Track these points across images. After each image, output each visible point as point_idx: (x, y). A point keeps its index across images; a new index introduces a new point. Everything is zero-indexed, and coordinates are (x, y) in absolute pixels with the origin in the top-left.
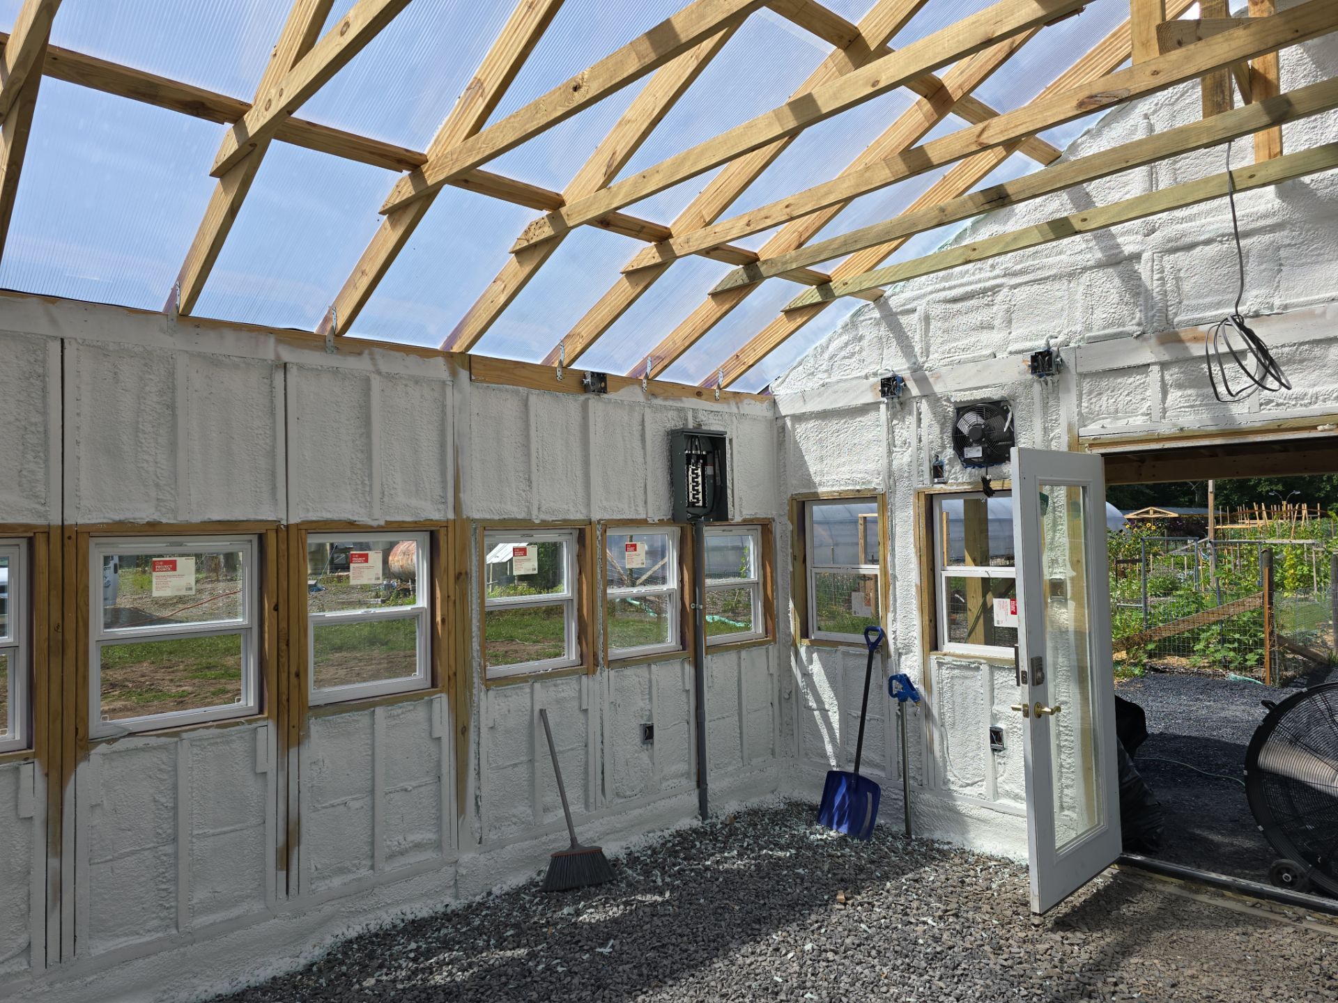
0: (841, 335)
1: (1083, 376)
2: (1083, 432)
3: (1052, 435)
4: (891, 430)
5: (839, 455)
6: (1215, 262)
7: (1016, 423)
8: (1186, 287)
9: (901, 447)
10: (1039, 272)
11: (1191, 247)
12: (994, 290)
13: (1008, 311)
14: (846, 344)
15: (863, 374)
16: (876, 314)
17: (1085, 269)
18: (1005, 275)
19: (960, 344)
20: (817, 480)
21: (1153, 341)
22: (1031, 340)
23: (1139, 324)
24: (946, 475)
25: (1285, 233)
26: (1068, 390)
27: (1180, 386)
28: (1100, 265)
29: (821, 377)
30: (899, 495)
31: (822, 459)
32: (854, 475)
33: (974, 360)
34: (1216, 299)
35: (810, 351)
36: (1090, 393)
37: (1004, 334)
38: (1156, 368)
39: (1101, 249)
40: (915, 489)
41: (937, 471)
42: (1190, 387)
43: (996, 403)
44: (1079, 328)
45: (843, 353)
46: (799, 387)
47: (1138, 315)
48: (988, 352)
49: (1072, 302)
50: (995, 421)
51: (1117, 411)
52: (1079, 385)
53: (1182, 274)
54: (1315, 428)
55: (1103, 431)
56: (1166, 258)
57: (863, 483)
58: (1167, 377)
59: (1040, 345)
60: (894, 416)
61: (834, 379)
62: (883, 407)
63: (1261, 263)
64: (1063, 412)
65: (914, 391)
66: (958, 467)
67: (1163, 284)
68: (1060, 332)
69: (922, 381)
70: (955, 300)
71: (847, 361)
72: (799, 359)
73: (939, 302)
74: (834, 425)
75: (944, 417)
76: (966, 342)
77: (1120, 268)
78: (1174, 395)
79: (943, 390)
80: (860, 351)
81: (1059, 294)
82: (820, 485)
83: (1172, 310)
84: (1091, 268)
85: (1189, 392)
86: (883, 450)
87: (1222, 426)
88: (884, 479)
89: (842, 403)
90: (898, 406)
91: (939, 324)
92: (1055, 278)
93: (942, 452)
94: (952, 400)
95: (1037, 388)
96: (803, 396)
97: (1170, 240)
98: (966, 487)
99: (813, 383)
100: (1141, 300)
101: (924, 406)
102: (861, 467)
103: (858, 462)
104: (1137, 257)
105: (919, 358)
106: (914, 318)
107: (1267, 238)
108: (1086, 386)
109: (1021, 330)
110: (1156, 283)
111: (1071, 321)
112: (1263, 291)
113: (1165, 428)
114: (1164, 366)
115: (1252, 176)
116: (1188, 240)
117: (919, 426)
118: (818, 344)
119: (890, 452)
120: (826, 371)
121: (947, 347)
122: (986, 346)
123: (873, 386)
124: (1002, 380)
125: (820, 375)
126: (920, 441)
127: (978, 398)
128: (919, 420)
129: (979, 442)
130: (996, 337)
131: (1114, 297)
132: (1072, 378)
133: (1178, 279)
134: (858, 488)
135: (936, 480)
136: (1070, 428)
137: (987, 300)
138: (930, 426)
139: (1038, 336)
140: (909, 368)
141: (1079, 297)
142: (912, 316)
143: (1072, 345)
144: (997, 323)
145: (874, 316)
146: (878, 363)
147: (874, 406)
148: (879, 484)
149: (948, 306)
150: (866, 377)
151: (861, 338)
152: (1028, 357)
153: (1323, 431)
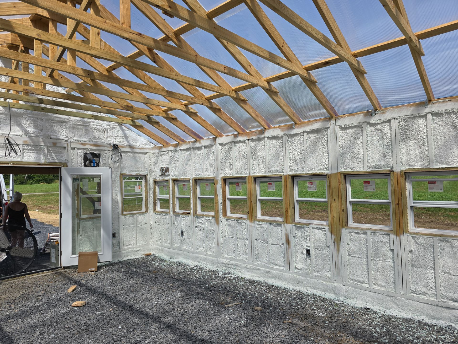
54: (8, 164)
115: (14, 105)
153: (10, 165)
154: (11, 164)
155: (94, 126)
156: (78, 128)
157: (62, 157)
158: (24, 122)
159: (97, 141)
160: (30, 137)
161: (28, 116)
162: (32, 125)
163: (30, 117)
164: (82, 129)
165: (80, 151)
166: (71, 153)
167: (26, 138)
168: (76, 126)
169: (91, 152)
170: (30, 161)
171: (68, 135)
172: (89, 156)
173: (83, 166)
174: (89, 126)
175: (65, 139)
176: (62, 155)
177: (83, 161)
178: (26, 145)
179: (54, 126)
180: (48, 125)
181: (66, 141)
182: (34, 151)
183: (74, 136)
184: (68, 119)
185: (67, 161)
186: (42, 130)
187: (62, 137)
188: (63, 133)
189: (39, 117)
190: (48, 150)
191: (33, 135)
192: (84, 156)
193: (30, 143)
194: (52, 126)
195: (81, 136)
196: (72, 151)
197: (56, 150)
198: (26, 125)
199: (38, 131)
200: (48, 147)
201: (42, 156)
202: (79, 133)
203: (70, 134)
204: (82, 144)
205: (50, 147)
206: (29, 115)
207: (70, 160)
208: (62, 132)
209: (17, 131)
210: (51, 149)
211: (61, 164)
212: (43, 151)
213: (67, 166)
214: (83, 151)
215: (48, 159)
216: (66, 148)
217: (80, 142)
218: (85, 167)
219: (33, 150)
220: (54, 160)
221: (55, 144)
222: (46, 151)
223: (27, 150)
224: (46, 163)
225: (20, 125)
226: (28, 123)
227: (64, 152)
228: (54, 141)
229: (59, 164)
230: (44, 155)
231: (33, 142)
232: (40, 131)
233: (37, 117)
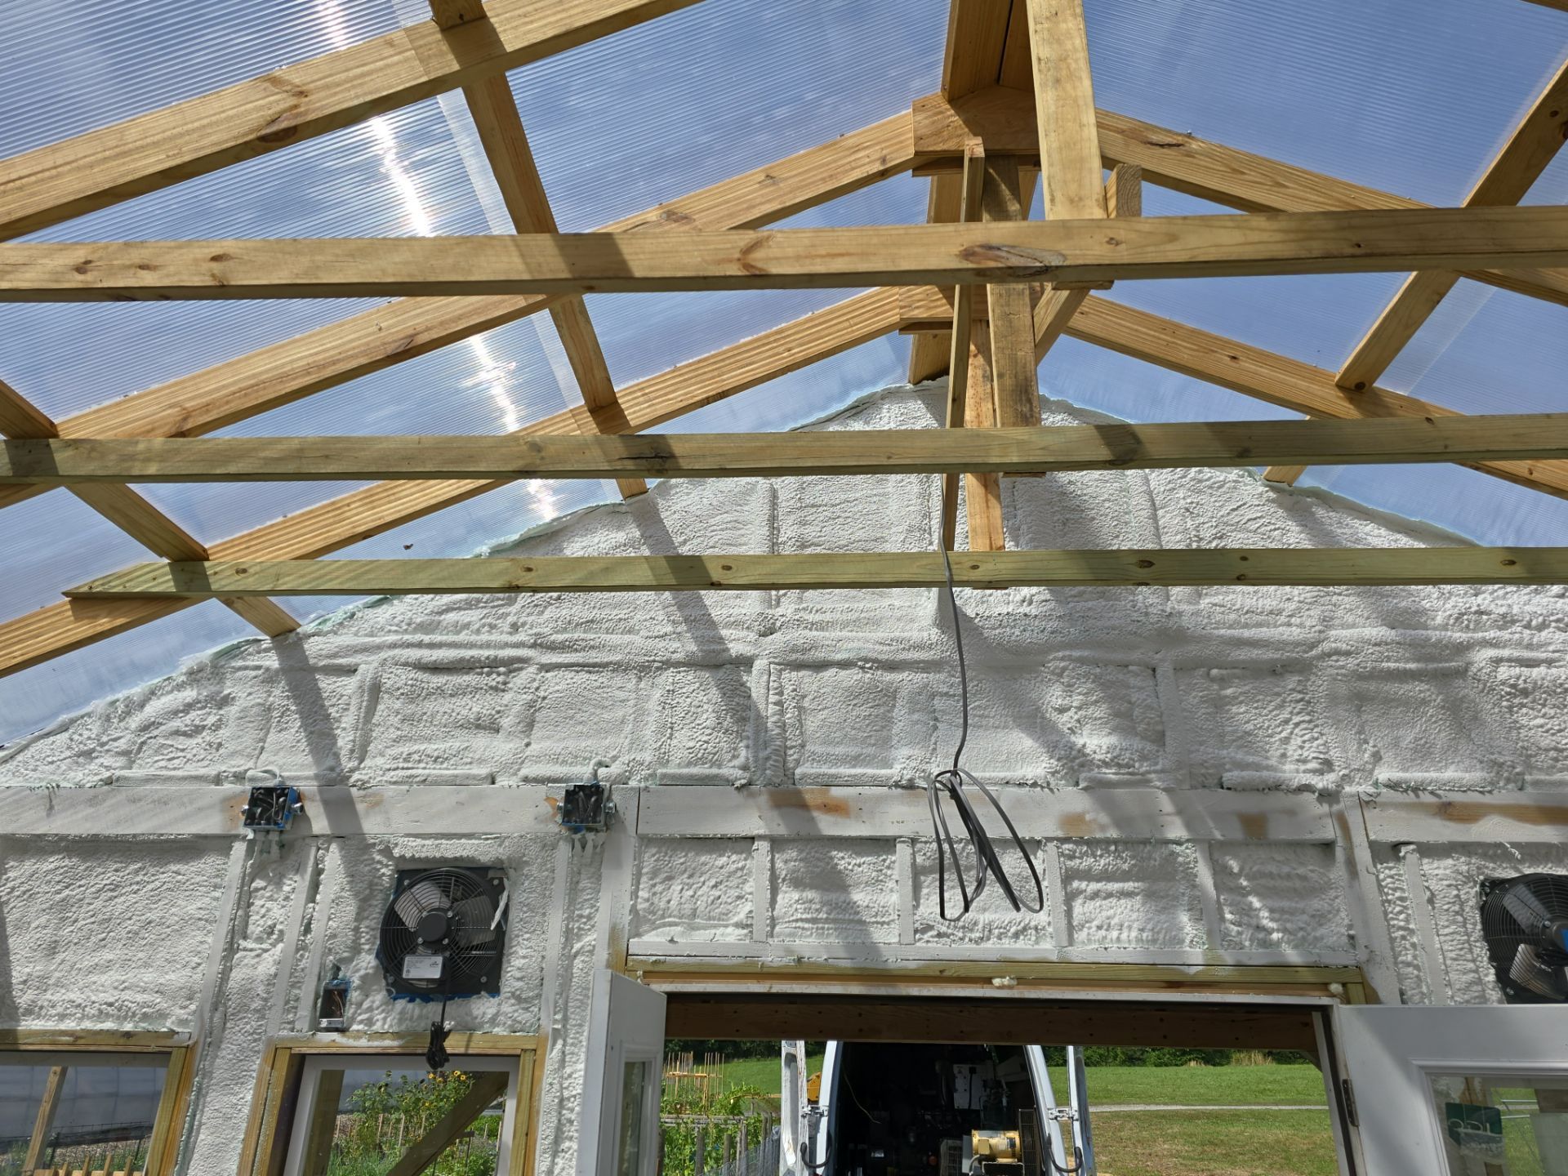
0: (180, 687)
1: (647, 841)
2: (637, 945)
3: (577, 946)
4: (245, 901)
5: (102, 945)
6: (853, 695)
7: (513, 915)
8: (812, 724)
9: (259, 940)
10: (593, 653)
11: (821, 666)
12: (513, 665)
13: (530, 705)
14: (188, 707)
15: (212, 771)
16: (272, 661)
17: (667, 664)
18: (534, 646)
19: (431, 748)
20: (23, 999)
21: (763, 799)
22: (564, 762)
23: (745, 768)
24: (350, 1011)
25: (942, 676)
26: (618, 864)
27: (797, 883)
28: (691, 664)
29: (109, 764)
30: (227, 1051)
31: (52, 949)
32: (126, 995)
33: (453, 782)
34: (853, 750)
35: (99, 705)
36: (654, 873)
37: (516, 744)
38: (763, 847)
39: (695, 638)
40: (270, 1040)
41: (332, 1001)
42: (812, 887)
43: (481, 870)
44: (647, 756)
45: (176, 724)
46: (44, 776)
47: (743, 753)
48: (483, 771)
49: (640, 713)
50: (473, 906)
51: (694, 914)
52: (638, 856)
53: (806, 703)
54: (988, 981)
55: (672, 949)
56: (786, 675)
57: (145, 1017)
58: (779, 864)
59: (582, 773)
60: (258, 871)
61: (136, 772)
62: (239, 849)
63: (912, 712)
64: (604, 903)
65: (320, 823)
66: (378, 997)
67: (782, 713)
68: (615, 758)
69: (340, 803)
70: (436, 668)
71: (181, 742)
72: (64, 717)
73: (406, 664)
74: (108, 873)
75: (371, 885)
76: (442, 746)
77: (721, 673)
78: (788, 897)
79: (383, 830)
80: (217, 727)
81: (621, 695)
82: (29, 1012)
83: (792, 756)
84: (677, 664)
85: (810, 894)
86: (214, 940)
87: (861, 962)
88: (199, 1012)
89: (143, 826)
90: (275, 849)
91: (398, 705)
92: (618, 667)
93: (349, 960)
94: (396, 852)
95: (564, 850)
96: (51, 799)
97: (794, 650)
98: (388, 1043)
99: (88, 775)
100: (749, 730)
101: (333, 859)
102: (148, 976)
103: (146, 965)
104: (746, 662)
105: (344, 760)
106: (350, 684)
107: (919, 678)
108: (649, 861)
109: (546, 744)
110: (772, 709)
111: (636, 743)
112: (917, 752)
113: (772, 957)
114: (777, 843)
115: (975, 567)
116: (820, 655)
117: (312, 898)
118: (120, 695)
119: (231, 949)
120: (125, 753)
121: (405, 749)
122: (481, 761)
123: (228, 802)
124: (503, 827)
125: (107, 760)
126: (307, 930)
127: (449, 855)
128: (315, 886)
129: (434, 946)
130: (501, 747)
131: (708, 718)
132: (630, 843)
133: (801, 709)
134: (128, 1027)
135: (324, 1023)
136: (614, 935)
137: (495, 680)
138: (336, 901)
139: (576, 758)
140: (317, 777)
141: (652, 705)
142: (345, 680)
143: (633, 783)
144: (506, 722)
145: (267, 663)
146: (250, 756)
147: (220, 844)
148: (183, 1022)
149: (420, 675)
150: (218, 780)
151: (226, 701)
152: (559, 793)
153: (1000, 988)
154: (1006, 981)
155: (1504, 672)
156: (1389, 702)
157: (1321, 918)
158: (1054, 696)
159: (1558, 776)
160: (1097, 787)
161: (1070, 659)
162: (1100, 711)
163: (1082, 661)
164: (1424, 702)
165: (1440, 870)
166: (1380, 887)
167: (1074, 800)
168: (1372, 686)
169: (1528, 871)
170: (1115, 955)
171: (1334, 754)
172: (1523, 909)
173: (1494, 995)
174: (1462, 673)
175: (1320, 782)
176: (1316, 904)
177: (1482, 951)
178: (1080, 841)
179: (1233, 701)
180: (1193, 698)
181: (1326, 796)
182: (1129, 886)
183: (1377, 757)
184: (1313, 646)
185: (1362, 955)
186: (1160, 739)
187: (1294, 773)
188: (1296, 741)
189: (1136, 655)
190: (1220, 872)
191: (1110, 774)
192: (1483, 909)
193: (1103, 828)
194: (1219, 704)
195: (1422, 753)
196: (1386, 871)
197: (1272, 868)
198: (1065, 717)
199: (1137, 744)
200: (1214, 850)
201: (1184, 918)
202: (1408, 736)
203: (1343, 749)
204: (1447, 810)
205: (1226, 846)
206: (1076, 654)
207: (1381, 946)
208: (1286, 740)
209: (1023, 758)
210: (1235, 865)
211: (1321, 975)
212: (1190, 878)
213: (1371, 997)
214: (1462, 864)
215: (1226, 935)
216: (1339, 853)
217: (1426, 798)
218: (1511, 1000)
219: (1125, 876)
220: (1266, 944)
221: (1255, 827)
222: (1205, 877)
223: (1087, 875)
224: (1221, 973)
225: (1035, 722)
226: (1077, 700)
227: (1328, 886)
228: (1251, 804)
229: (1307, 976)
230: (1199, 908)
231: (1118, 823)
232: (1149, 747)
233: (1119, 656)
